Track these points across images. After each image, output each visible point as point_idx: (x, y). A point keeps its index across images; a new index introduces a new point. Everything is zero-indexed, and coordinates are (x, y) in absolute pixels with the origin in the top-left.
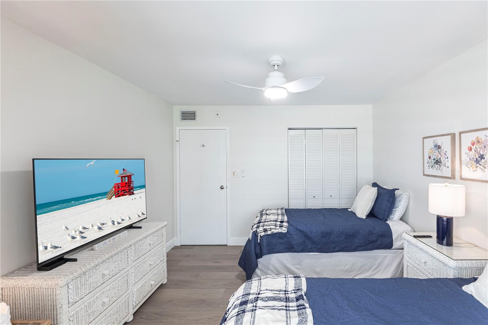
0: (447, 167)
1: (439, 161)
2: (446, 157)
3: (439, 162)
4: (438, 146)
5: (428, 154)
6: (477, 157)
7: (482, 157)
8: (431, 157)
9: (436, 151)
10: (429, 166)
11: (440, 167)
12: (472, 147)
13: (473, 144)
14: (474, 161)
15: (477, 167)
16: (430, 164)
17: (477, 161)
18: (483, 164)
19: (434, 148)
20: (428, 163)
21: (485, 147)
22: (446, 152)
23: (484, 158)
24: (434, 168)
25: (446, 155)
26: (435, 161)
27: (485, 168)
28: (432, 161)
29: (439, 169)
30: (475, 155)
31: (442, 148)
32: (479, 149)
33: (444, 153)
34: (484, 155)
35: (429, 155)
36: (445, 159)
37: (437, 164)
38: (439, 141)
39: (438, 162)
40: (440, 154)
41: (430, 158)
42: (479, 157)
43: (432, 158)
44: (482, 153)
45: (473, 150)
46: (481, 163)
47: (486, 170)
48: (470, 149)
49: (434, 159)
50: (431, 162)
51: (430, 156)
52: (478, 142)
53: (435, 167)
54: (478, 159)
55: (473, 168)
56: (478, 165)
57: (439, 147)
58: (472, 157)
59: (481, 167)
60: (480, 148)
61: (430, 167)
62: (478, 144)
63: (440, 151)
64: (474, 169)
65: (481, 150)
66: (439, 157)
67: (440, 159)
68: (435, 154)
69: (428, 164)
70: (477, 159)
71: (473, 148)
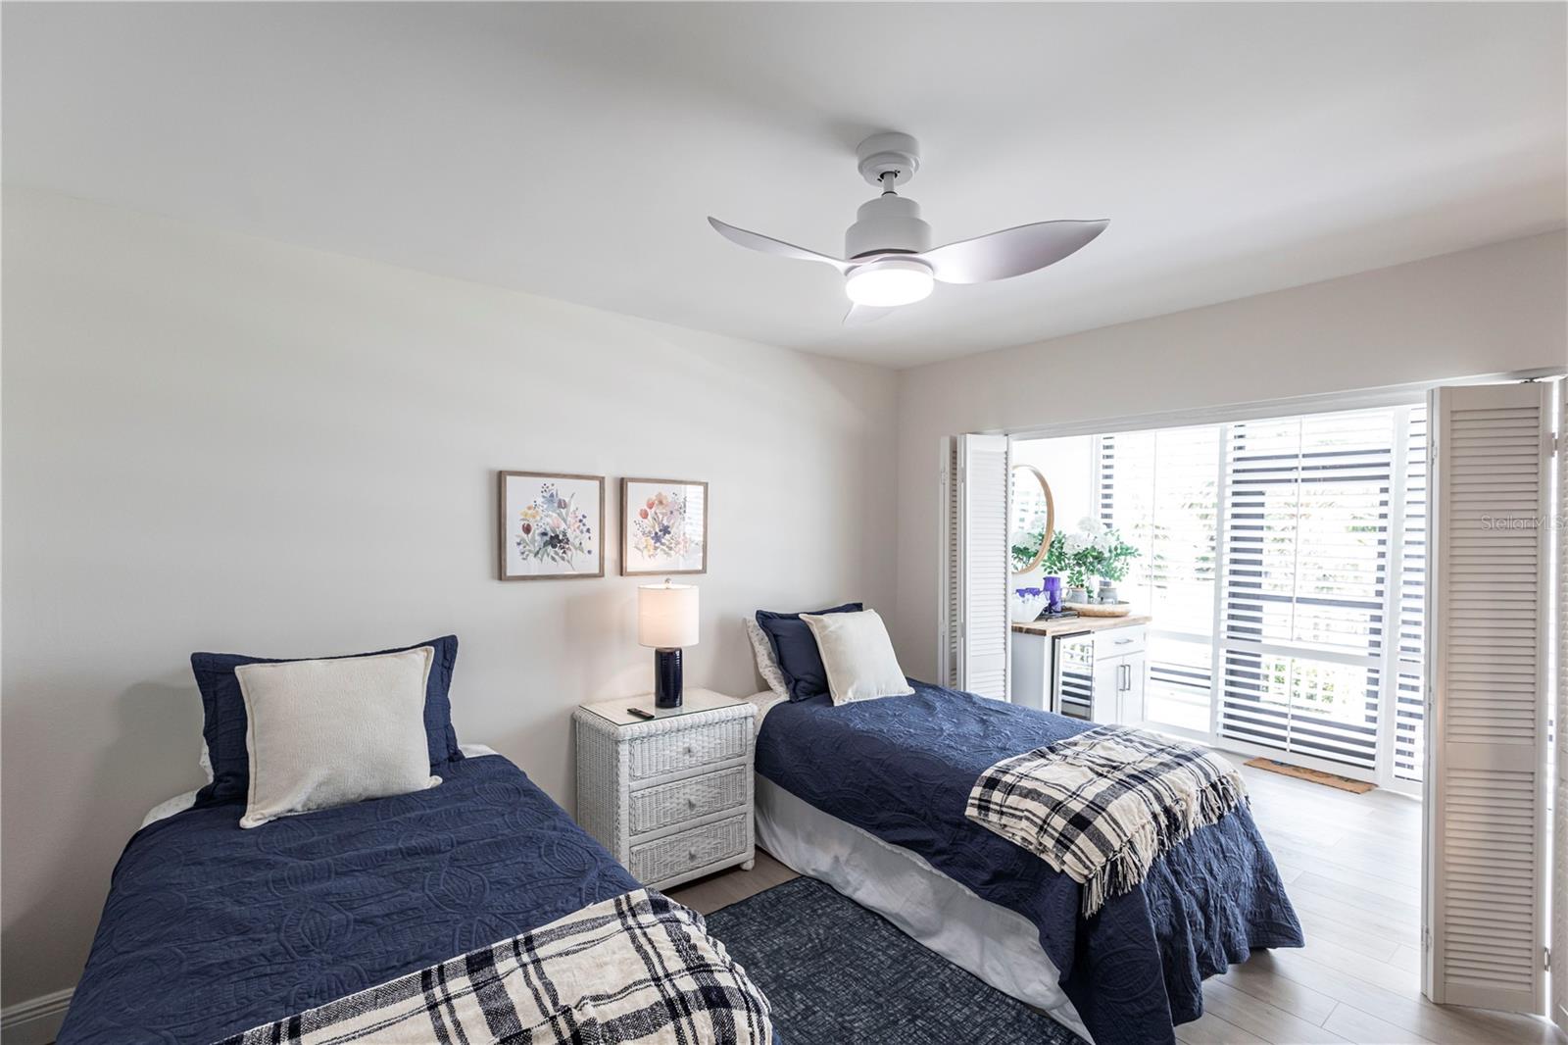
0: (586, 552)
1: (561, 537)
2: (585, 530)
3: (560, 541)
4: (560, 501)
5: (523, 520)
6: (657, 530)
7: (666, 530)
8: (534, 527)
9: (550, 513)
10: (523, 553)
11: (564, 552)
12: (648, 510)
13: (651, 506)
14: (652, 538)
15: (656, 548)
16: (527, 547)
17: (657, 538)
18: (667, 543)
19: (545, 506)
20: (519, 544)
21: (672, 513)
22: (584, 517)
23: (669, 533)
24: (545, 556)
25: (584, 525)
26: (547, 538)
27: (671, 549)
28: (538, 538)
29: (563, 559)
30: (654, 527)
31: (572, 508)
32: (661, 517)
33: (578, 520)
34: (668, 527)
35: (526, 522)
36: (582, 532)
37: (554, 546)
38: (563, 488)
39: (555, 541)
40: (565, 521)
41: (527, 529)
42: (660, 531)
43: (536, 531)
44: (665, 523)
45: (649, 517)
46: (663, 541)
47: (672, 552)
48: (645, 515)
49: (544, 534)
50: (533, 541)
51: (529, 525)
52: (661, 503)
53: (548, 555)
54: (660, 533)
55: (649, 551)
56: (658, 544)
57: (562, 505)
58: (647, 530)
59: (664, 547)
60: (663, 514)
61: (528, 555)
62: (661, 507)
63: (564, 514)
64: (651, 553)
65: (665, 518)
66: (562, 529)
67: (565, 535)
68: (548, 520)
69: (521, 547)
70: (656, 533)
71: (651, 512)
